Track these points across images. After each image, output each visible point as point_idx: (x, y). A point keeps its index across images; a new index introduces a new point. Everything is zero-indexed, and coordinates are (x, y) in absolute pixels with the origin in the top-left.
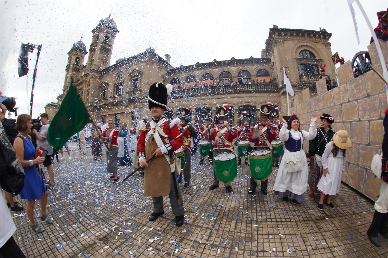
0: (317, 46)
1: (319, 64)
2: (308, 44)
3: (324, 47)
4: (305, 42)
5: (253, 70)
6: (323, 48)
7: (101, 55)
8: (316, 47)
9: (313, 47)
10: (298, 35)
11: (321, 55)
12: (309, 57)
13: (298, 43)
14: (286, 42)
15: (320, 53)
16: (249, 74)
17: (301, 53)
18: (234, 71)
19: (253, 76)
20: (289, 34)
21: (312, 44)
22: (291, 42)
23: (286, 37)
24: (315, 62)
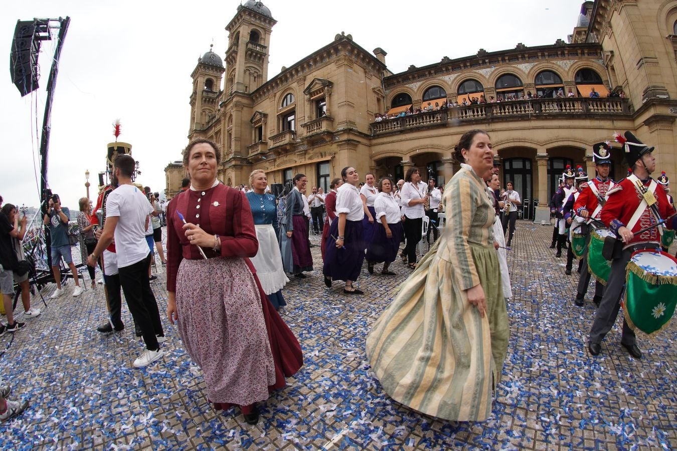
5: (567, 69)
7: (248, 65)
16: (557, 78)
18: (527, 72)
19: (568, 83)
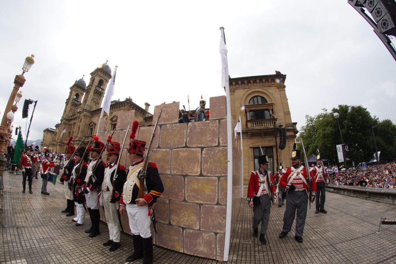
0: (269, 90)
1: (270, 108)
2: (260, 90)
4: (256, 88)
6: (275, 91)
8: (268, 92)
9: (265, 91)
10: (249, 82)
11: (273, 99)
12: (260, 103)
13: (250, 90)
14: (236, 90)
15: (271, 97)
17: (252, 100)
20: (240, 83)
21: (264, 89)
22: (242, 90)
23: (237, 86)
24: (266, 106)
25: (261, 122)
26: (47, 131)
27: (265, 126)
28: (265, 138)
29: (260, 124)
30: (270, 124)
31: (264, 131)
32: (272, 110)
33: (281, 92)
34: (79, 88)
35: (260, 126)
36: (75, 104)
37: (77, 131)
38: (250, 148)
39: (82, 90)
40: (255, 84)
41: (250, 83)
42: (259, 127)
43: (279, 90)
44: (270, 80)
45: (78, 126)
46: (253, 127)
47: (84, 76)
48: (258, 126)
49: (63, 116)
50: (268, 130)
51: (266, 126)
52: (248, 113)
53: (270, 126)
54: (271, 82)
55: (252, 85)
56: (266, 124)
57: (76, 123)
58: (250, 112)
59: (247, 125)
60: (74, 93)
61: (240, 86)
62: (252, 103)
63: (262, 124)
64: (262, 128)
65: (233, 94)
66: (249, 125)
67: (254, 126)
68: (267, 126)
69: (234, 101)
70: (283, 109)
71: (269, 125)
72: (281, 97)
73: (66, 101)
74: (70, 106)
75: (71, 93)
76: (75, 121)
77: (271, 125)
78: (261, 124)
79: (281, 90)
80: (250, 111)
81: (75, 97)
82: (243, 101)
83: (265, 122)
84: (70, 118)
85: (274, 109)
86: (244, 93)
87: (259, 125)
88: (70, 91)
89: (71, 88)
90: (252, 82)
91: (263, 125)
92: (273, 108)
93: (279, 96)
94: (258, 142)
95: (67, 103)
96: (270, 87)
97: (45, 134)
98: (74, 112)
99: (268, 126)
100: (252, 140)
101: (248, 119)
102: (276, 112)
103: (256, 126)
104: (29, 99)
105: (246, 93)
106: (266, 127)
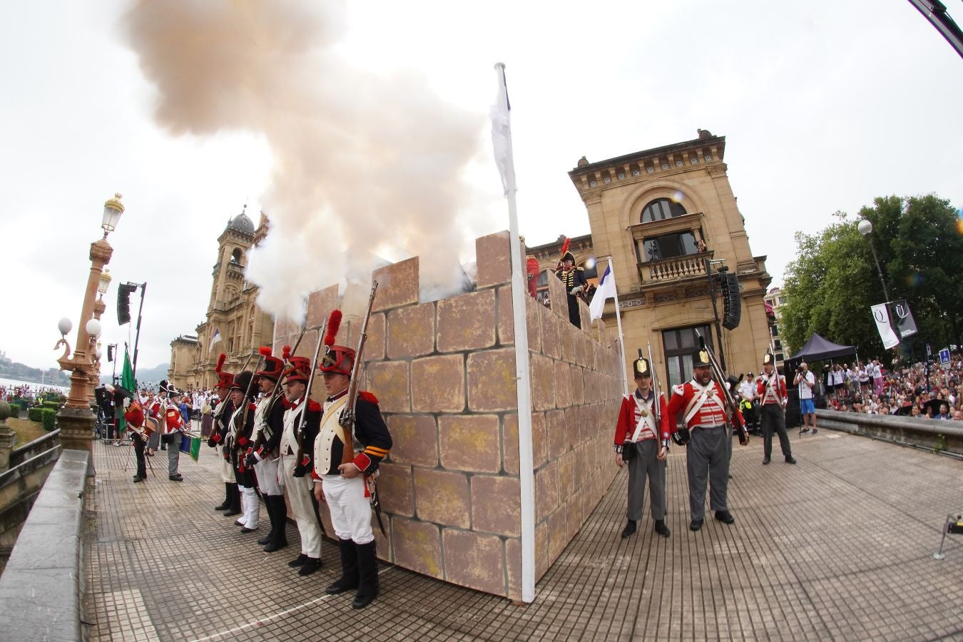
0: (686, 182)
1: (694, 225)
2: (665, 183)
3: (709, 178)
4: (653, 180)
6: (703, 182)
8: (685, 185)
9: (676, 185)
10: (634, 168)
11: (698, 203)
12: (668, 216)
13: (639, 187)
14: (606, 193)
15: (695, 197)
17: (648, 210)
20: (612, 172)
21: (674, 181)
22: (619, 189)
23: (608, 181)
24: (685, 223)
25: (674, 265)
26: (180, 342)
27: (684, 272)
28: (687, 305)
29: (672, 269)
30: (696, 267)
31: (682, 286)
32: (701, 230)
33: (719, 183)
34: (238, 236)
35: (673, 274)
36: (235, 274)
37: (246, 334)
38: (654, 330)
39: (247, 239)
40: (651, 171)
41: (638, 168)
42: (671, 276)
43: (712, 179)
44: (686, 156)
45: (248, 323)
46: (655, 279)
47: (245, 206)
48: (668, 275)
49: (210, 306)
50: (695, 282)
51: (687, 273)
52: (640, 244)
53: (697, 272)
54: (689, 159)
55: (644, 173)
56: (688, 267)
57: (241, 317)
58: (646, 242)
59: (641, 275)
60: (229, 249)
61: (614, 180)
62: (647, 220)
63: (677, 269)
64: (679, 279)
65: (601, 202)
66: (647, 274)
67: (657, 277)
68: (689, 271)
69: (604, 218)
70: (728, 226)
71: (694, 271)
72: (718, 196)
73: (212, 270)
74: (224, 280)
75: (222, 250)
76: (239, 314)
77: (699, 270)
78: (675, 268)
79: (717, 176)
80: (646, 239)
81: (233, 258)
82: (626, 217)
83: (684, 263)
84: (228, 308)
85: (704, 229)
86: (625, 196)
87: (670, 272)
88: (218, 245)
89: (221, 239)
90: (641, 165)
91: (680, 270)
92: (701, 226)
93: (713, 193)
94: (672, 315)
95: (216, 275)
96: (688, 174)
97: (176, 350)
98: (234, 292)
99: (692, 273)
100: (658, 310)
101: (644, 260)
102: (710, 235)
103: (662, 276)
104: (128, 283)
105: (630, 194)
106: (687, 276)
